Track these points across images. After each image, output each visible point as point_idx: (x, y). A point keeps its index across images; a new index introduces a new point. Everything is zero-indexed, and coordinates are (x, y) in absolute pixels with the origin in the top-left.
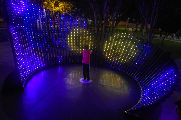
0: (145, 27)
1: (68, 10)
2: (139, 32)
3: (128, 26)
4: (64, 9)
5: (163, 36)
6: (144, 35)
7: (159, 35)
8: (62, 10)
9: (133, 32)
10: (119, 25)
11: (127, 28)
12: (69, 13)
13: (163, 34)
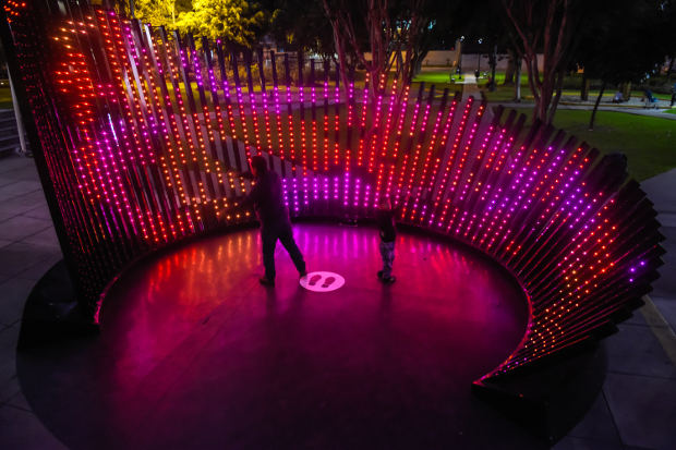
0: (524, 64)
1: (228, 22)
2: (501, 86)
3: (458, 66)
4: (214, 19)
5: (593, 95)
6: (522, 98)
7: (577, 94)
8: (209, 21)
9: (480, 86)
10: (427, 66)
11: (457, 77)
12: (235, 30)
13: (593, 88)
